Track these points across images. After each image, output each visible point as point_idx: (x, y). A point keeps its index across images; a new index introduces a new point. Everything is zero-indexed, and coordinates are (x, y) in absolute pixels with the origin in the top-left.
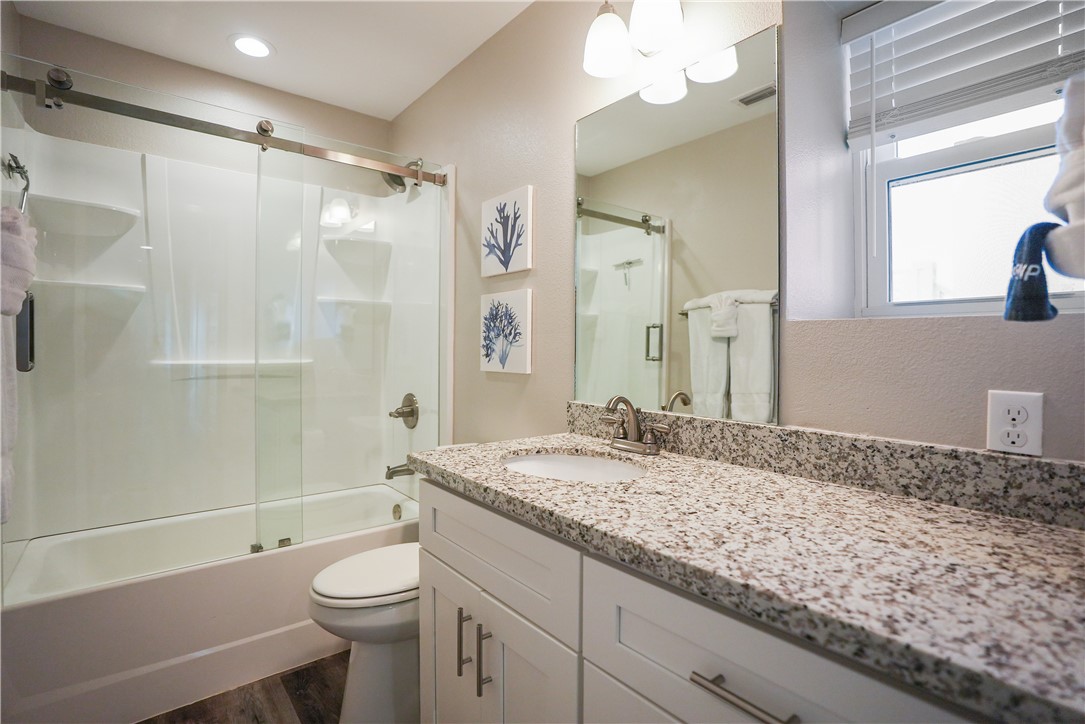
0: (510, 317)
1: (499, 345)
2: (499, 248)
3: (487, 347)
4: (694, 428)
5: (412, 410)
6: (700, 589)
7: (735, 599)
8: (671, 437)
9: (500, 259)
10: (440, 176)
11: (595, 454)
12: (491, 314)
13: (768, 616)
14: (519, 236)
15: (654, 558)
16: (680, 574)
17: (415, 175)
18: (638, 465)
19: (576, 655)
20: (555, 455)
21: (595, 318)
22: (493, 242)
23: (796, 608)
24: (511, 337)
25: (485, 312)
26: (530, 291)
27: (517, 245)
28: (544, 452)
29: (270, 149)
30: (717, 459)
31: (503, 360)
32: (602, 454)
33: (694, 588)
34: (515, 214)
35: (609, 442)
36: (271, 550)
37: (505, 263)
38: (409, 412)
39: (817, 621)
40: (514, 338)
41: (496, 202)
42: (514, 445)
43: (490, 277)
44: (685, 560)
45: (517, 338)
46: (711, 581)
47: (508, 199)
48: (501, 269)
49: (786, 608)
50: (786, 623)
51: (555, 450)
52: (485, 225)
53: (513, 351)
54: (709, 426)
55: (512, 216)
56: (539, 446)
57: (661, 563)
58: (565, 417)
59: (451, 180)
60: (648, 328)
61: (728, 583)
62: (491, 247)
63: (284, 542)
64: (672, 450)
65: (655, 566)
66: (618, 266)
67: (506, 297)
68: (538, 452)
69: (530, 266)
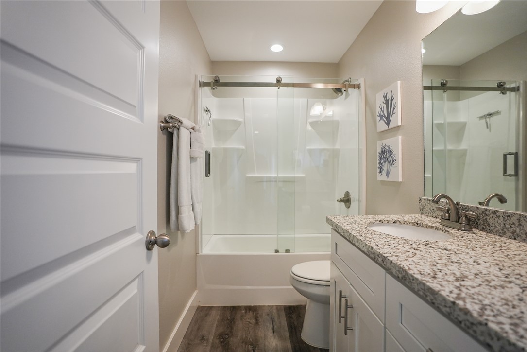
0: (390, 152)
1: (386, 166)
2: (385, 117)
3: (380, 168)
4: (498, 217)
5: (348, 199)
6: (432, 300)
7: (448, 309)
8: (481, 221)
9: (385, 122)
10: (357, 84)
11: (428, 226)
12: (382, 151)
13: (465, 325)
14: (394, 109)
15: (411, 278)
16: (422, 289)
17: (345, 86)
18: (451, 235)
19: (383, 325)
20: (404, 225)
21: (466, 151)
22: (382, 114)
23: (480, 323)
24: (391, 162)
25: (379, 150)
26: (400, 137)
27: (393, 114)
28: (398, 223)
29: (281, 88)
30: (515, 239)
31: (387, 175)
32: (432, 227)
33: (428, 298)
34: (392, 97)
35: (440, 221)
36: (282, 253)
37: (388, 124)
38: (347, 200)
39: (493, 334)
40: (393, 163)
41: (382, 93)
42: (382, 217)
43: (382, 132)
44: (425, 282)
45: (394, 163)
46: (436, 296)
47: (387, 90)
48: (386, 127)
49: (475, 322)
50: (475, 332)
51: (405, 222)
52: (378, 105)
53: (392, 169)
54: (509, 216)
55: (390, 99)
56: (395, 219)
57: (414, 281)
58: (418, 206)
59: (362, 86)
60: (505, 155)
61: (444, 299)
62: (381, 116)
63: (288, 251)
64: (483, 229)
65: (412, 283)
66: (481, 118)
67: (388, 142)
68: (394, 222)
69: (400, 124)
